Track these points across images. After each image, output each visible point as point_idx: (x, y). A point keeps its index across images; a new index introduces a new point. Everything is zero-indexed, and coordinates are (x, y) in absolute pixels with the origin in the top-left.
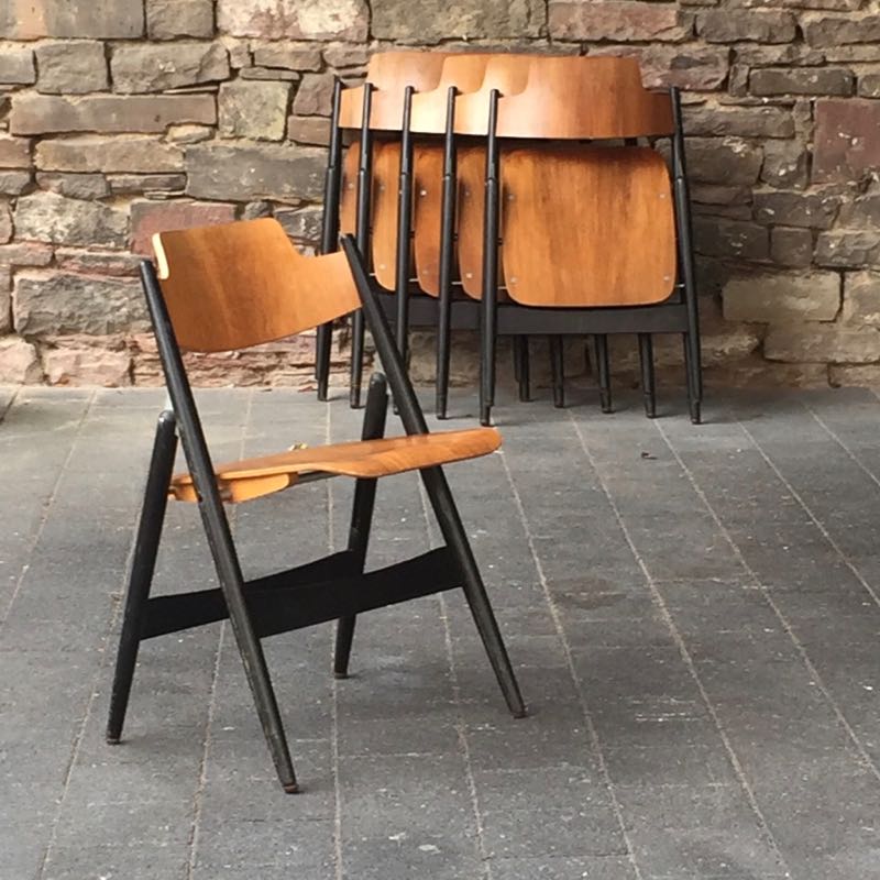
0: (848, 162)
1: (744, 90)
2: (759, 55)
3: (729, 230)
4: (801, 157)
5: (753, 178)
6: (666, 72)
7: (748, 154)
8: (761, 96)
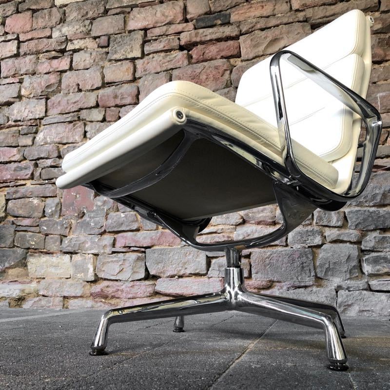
0: (75, 205)
1: (39, 178)
2: (45, 163)
3: (30, 237)
4: (58, 204)
5: (40, 215)
6: (12, 172)
7: (39, 204)
8: (45, 180)
